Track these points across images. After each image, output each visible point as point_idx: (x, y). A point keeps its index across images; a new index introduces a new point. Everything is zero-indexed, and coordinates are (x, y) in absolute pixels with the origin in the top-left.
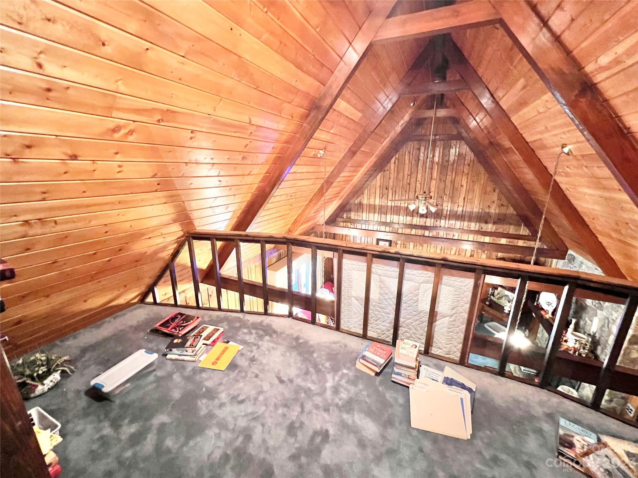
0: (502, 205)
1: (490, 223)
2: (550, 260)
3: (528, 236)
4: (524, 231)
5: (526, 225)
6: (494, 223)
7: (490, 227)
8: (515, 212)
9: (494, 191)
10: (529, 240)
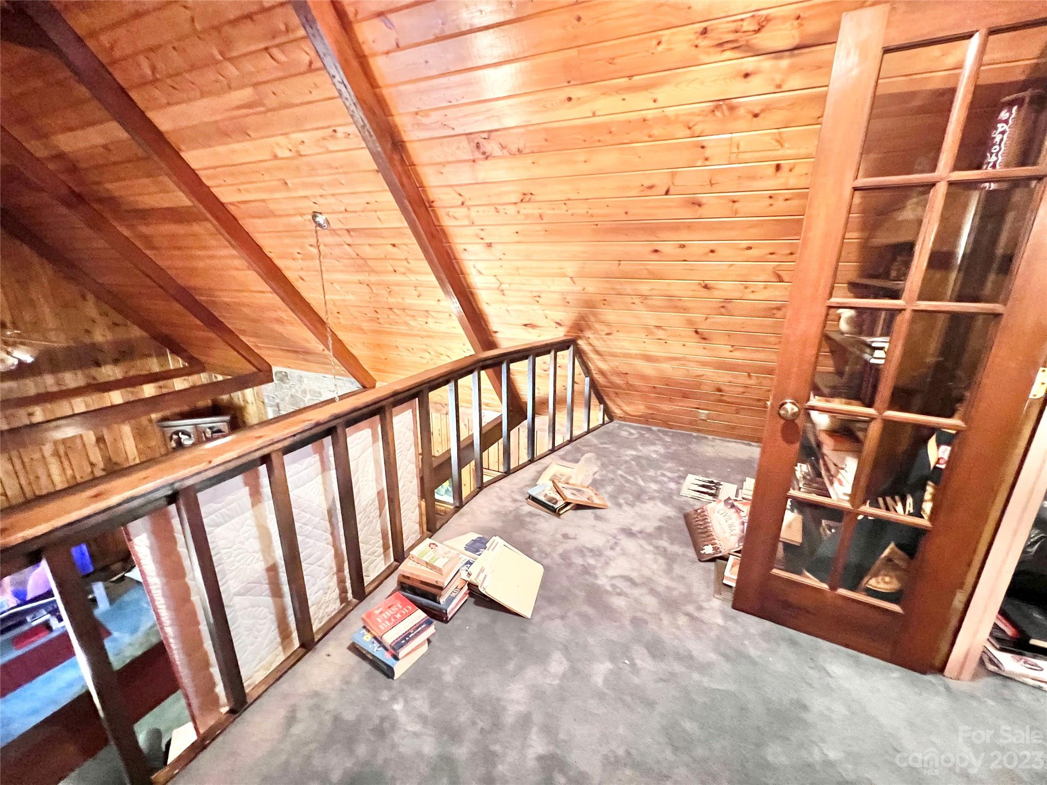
0: (116, 324)
1: (106, 363)
2: (239, 393)
3: (185, 367)
4: (174, 362)
5: (173, 352)
6: (116, 362)
7: (110, 372)
8: (144, 334)
9: (84, 298)
10: (189, 374)
